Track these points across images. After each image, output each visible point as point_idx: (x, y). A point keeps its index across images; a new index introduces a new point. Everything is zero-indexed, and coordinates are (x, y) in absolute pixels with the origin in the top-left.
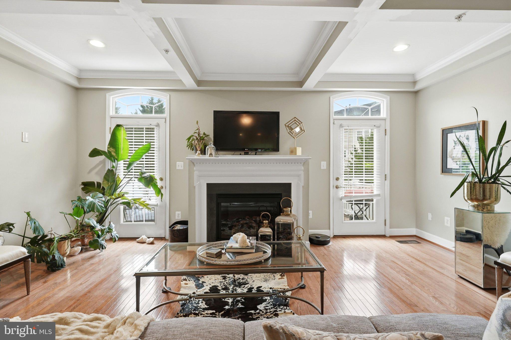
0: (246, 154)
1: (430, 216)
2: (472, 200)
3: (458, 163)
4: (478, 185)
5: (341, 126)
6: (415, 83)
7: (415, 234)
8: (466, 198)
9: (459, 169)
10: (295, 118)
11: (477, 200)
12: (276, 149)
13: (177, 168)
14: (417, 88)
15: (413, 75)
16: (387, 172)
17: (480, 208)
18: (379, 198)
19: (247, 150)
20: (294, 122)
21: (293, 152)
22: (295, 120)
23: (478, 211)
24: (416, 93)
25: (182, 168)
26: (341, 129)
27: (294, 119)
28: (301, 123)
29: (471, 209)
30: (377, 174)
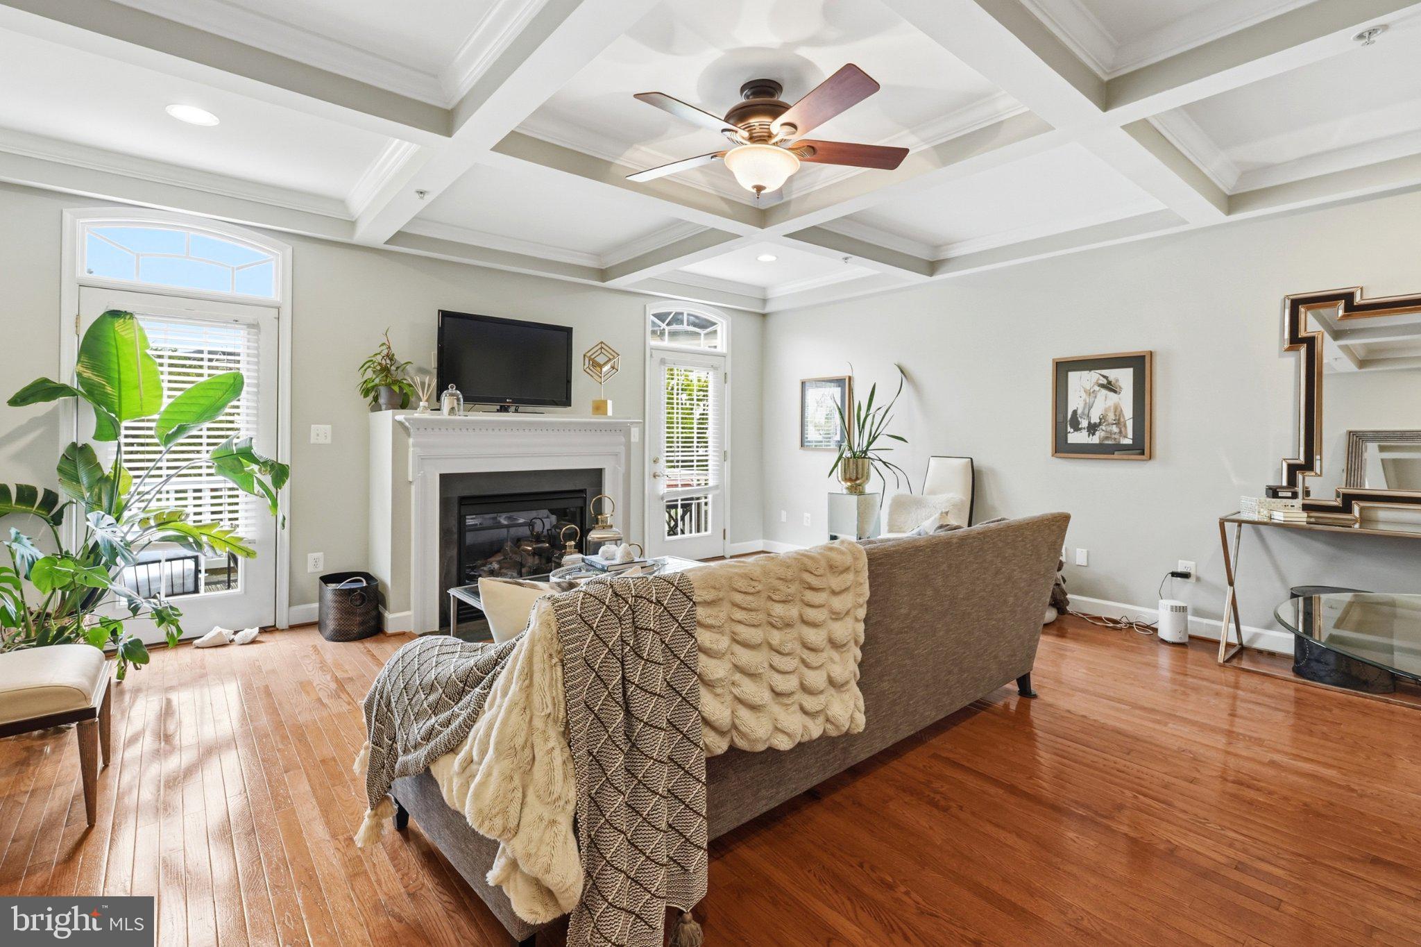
0: (504, 409)
1: (784, 513)
2: (846, 480)
3: (821, 432)
4: (851, 460)
5: (663, 362)
6: (765, 301)
7: (761, 549)
8: (840, 479)
9: (821, 442)
10: (602, 343)
11: (850, 480)
12: (564, 399)
13: (313, 441)
14: (768, 310)
15: (764, 288)
16: (727, 447)
17: (853, 489)
18: (717, 492)
19: (509, 402)
20: (599, 352)
21: (599, 408)
22: (602, 348)
23: (851, 493)
24: (764, 316)
25: (329, 441)
26: (663, 367)
27: (599, 346)
28: (616, 355)
29: (845, 491)
30: (714, 451)
